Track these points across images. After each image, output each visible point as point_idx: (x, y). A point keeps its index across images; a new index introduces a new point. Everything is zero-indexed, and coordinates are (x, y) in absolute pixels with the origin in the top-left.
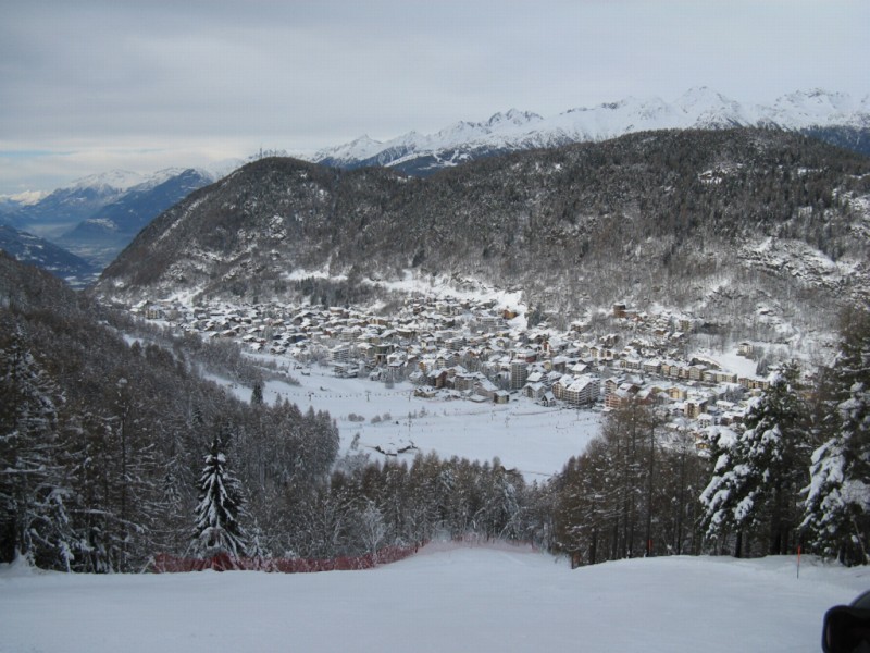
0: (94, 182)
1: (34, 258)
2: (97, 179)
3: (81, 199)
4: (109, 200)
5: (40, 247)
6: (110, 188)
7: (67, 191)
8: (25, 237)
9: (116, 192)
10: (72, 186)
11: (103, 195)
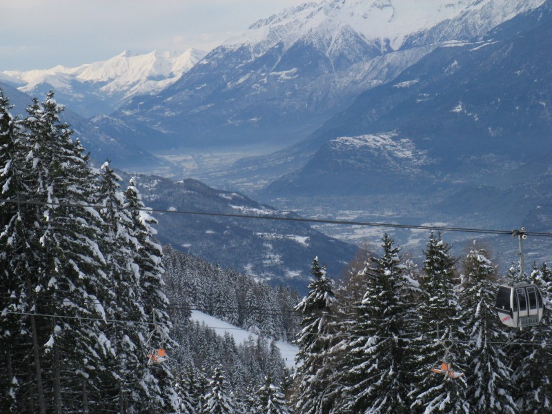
0: (315, 23)
1: (292, 274)
2: (320, 18)
3: (283, 75)
4: (364, 74)
5: (301, 240)
6: (359, 40)
7: (243, 52)
8: (244, 209)
9: (374, 50)
10: (256, 37)
11: (342, 61)
